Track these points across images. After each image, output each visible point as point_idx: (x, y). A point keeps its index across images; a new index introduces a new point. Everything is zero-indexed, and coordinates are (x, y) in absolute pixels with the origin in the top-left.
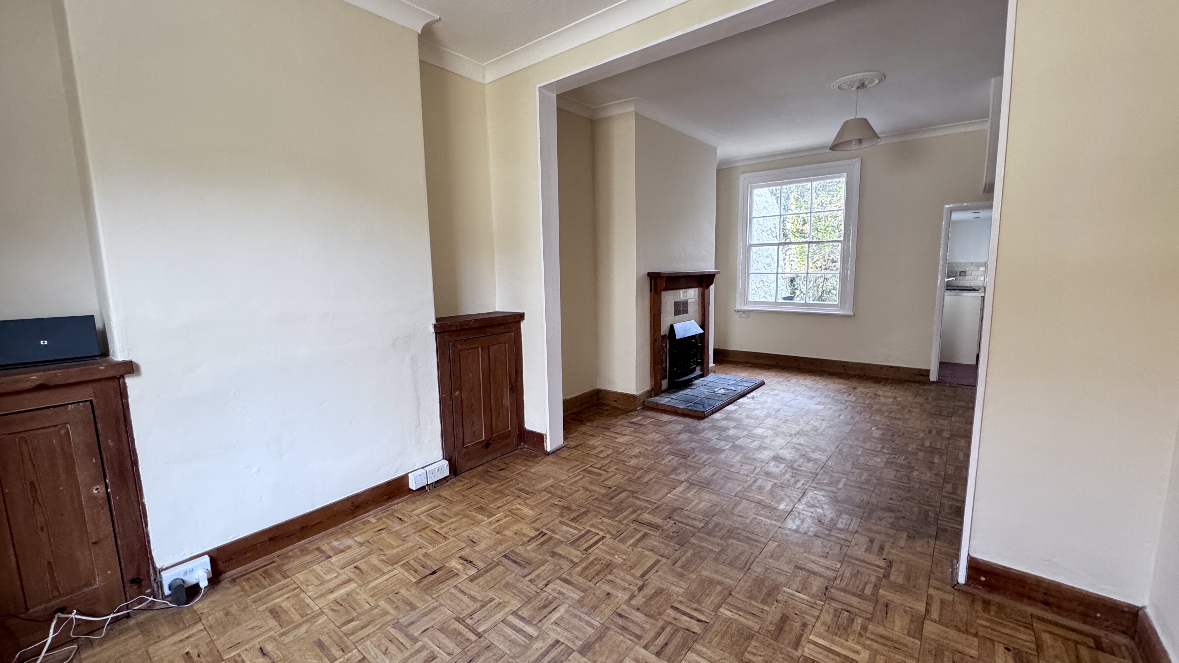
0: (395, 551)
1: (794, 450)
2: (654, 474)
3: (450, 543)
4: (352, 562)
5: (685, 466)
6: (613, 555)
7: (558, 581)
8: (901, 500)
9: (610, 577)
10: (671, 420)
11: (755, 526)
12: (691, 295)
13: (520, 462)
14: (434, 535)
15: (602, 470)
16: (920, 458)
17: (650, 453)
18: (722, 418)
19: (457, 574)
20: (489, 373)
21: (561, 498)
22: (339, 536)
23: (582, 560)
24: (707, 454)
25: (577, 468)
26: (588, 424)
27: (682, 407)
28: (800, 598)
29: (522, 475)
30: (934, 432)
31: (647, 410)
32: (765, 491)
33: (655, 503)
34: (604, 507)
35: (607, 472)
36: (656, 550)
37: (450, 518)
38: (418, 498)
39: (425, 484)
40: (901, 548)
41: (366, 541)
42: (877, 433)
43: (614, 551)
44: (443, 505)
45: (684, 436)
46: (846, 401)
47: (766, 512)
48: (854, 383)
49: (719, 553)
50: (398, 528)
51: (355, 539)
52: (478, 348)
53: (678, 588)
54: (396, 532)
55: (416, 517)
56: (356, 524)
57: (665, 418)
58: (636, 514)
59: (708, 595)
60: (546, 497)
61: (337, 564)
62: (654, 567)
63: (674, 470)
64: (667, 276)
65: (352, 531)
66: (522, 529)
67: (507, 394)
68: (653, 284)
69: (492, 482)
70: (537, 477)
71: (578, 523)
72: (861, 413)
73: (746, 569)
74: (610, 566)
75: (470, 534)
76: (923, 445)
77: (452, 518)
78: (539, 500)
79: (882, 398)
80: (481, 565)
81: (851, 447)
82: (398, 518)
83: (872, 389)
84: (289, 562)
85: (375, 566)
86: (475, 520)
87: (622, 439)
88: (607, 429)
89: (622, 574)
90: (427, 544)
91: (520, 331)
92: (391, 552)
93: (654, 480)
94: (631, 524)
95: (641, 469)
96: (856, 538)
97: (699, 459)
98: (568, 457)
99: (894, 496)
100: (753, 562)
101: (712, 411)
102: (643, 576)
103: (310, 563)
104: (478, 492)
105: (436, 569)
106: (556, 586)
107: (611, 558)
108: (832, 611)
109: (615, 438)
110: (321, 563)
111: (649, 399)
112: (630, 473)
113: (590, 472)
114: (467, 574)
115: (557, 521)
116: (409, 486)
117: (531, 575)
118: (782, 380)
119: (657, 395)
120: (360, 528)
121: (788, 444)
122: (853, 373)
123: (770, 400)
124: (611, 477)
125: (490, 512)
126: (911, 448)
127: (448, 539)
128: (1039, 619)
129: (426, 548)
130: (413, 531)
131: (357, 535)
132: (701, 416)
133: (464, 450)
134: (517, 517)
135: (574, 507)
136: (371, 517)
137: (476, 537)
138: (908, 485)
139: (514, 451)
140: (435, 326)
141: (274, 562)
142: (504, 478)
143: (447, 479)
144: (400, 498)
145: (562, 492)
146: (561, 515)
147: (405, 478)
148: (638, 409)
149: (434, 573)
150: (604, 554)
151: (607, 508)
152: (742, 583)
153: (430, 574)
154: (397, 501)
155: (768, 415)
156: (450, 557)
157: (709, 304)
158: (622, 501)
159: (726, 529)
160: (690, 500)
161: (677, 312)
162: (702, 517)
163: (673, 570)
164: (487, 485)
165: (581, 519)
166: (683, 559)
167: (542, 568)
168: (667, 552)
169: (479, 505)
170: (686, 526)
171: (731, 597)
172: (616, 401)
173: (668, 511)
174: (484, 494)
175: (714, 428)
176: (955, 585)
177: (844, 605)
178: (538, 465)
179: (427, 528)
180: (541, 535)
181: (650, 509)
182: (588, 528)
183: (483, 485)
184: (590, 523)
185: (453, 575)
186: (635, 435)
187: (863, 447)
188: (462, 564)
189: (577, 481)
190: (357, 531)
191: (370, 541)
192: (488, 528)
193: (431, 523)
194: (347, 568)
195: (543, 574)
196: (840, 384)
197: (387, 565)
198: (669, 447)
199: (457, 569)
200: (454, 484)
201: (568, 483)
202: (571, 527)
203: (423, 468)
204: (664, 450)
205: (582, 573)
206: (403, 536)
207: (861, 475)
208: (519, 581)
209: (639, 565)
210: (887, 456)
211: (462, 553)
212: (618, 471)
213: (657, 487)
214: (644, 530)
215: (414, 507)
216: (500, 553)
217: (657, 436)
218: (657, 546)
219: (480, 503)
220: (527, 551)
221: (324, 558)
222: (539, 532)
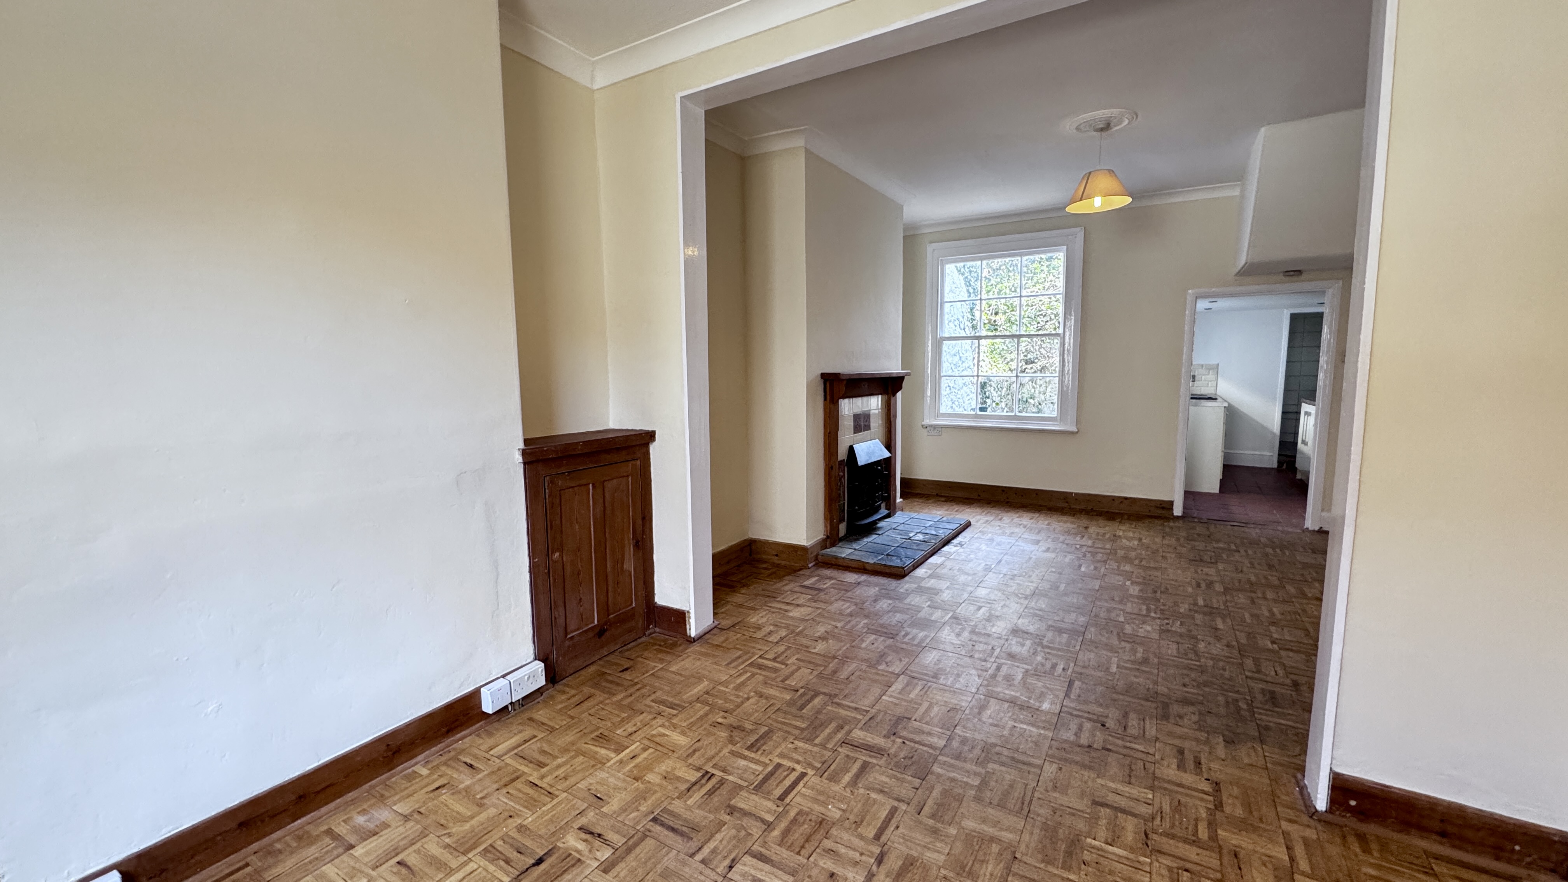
0: (467, 826)
1: (1038, 618)
2: (855, 665)
3: (559, 803)
4: (393, 854)
5: (897, 650)
6: (825, 804)
7: (747, 859)
8: (1198, 687)
9: (828, 844)
10: (859, 580)
11: (1018, 740)
12: (874, 404)
13: (650, 655)
14: (530, 791)
15: (778, 662)
16: (1198, 622)
17: (842, 632)
18: (928, 574)
19: (579, 860)
20: (603, 522)
21: (726, 712)
22: (365, 806)
23: (779, 817)
24: (923, 630)
25: (740, 660)
26: (743, 591)
27: (872, 562)
28: (1114, 854)
29: (658, 677)
30: (1203, 585)
31: (822, 567)
32: (1016, 682)
33: (867, 711)
34: (794, 723)
35: (787, 665)
36: (886, 790)
37: (555, 758)
38: (496, 725)
39: (506, 702)
40: (1223, 760)
41: (413, 811)
42: (1134, 590)
43: (823, 797)
44: (541, 735)
45: (884, 604)
46: (1081, 546)
47: (1027, 716)
48: (1084, 521)
49: (979, 788)
50: (468, 782)
51: (395, 808)
52: (589, 484)
53: (936, 854)
54: (467, 789)
55: (498, 761)
56: (394, 779)
57: (851, 577)
58: (843, 732)
59: (983, 861)
60: (701, 713)
61: (366, 860)
62: (890, 820)
63: (882, 656)
64: (848, 378)
65: (387, 794)
66: (674, 769)
67: (630, 551)
68: (828, 391)
69: (614, 691)
70: (682, 679)
71: (759, 753)
72: (1105, 562)
73: (1025, 812)
74: (824, 823)
75: (591, 784)
76: (1196, 604)
77: (557, 757)
78: (692, 717)
79: (1124, 541)
80: (617, 839)
81: (1109, 611)
82: (466, 763)
83: (1107, 528)
84: (275, 865)
85: (433, 857)
86: (596, 759)
87: (796, 613)
88: (772, 597)
89: (846, 836)
90: (521, 809)
91: (649, 459)
92: (461, 829)
93: (857, 673)
94: (840, 749)
95: (834, 657)
96: (1159, 750)
97: (913, 639)
98: (724, 645)
99: (1187, 680)
100: (1031, 800)
101: (913, 566)
102: (877, 837)
103: (316, 862)
104: (593, 710)
105: (542, 853)
106: (746, 869)
107: (822, 810)
108: (1165, 872)
109: (786, 611)
110: (336, 861)
111: (824, 552)
112: (817, 665)
113: (761, 667)
114: (596, 859)
115: (725, 751)
116: (481, 707)
117: (703, 850)
118: (992, 518)
119: (833, 545)
120: (403, 786)
121: (1026, 610)
122: (1078, 507)
123: (984, 547)
124: (792, 673)
125: (617, 743)
126: (1183, 608)
127: (557, 796)
128: (1437, 857)
129: (518, 816)
130: (496, 786)
131: (399, 801)
132: (899, 574)
133: (567, 643)
134: (666, 750)
135: (748, 726)
136: (420, 766)
137: (601, 789)
138: (1198, 663)
139: (640, 638)
140: (524, 453)
141: (247, 865)
142: (631, 683)
143: (541, 691)
144: (468, 728)
145: (726, 702)
146: (731, 741)
147: (474, 697)
148: (810, 565)
149: (540, 861)
150: (810, 804)
151: (798, 724)
152: (1026, 837)
153: (534, 865)
154: (463, 733)
155: (988, 569)
156: (564, 829)
157: (895, 416)
158: (819, 712)
159: (979, 747)
160: (916, 703)
161: (857, 429)
162: (940, 730)
163: (921, 823)
164: (606, 696)
165: (763, 745)
166: (930, 802)
167: (719, 836)
168: (904, 791)
169: (596, 734)
170: (921, 747)
171: (1016, 862)
172: (777, 555)
173: (888, 723)
174: (604, 713)
175: (921, 590)
176: (1313, 814)
177: (1178, 861)
178: (680, 658)
179: (518, 778)
180: (706, 778)
181: (863, 722)
182: (777, 760)
183: (600, 696)
184: (778, 751)
185: (573, 862)
186: (813, 604)
187: (1123, 610)
188: (585, 841)
189: (743, 684)
190: (396, 794)
191: (422, 810)
192: (619, 772)
193: (526, 770)
194: (384, 866)
195: (721, 848)
196: (1065, 522)
197: (457, 854)
198: (865, 621)
199: (579, 852)
200: (552, 697)
201: (732, 686)
202: (752, 760)
203: (504, 676)
204: (860, 626)
205: (782, 840)
206: (478, 797)
207: (1134, 651)
208: (684, 863)
209: (868, 818)
210: (1158, 621)
211: (583, 821)
212: (802, 664)
213: (864, 684)
214: (863, 757)
215: (490, 742)
216: (646, 816)
217: (845, 606)
218: (887, 783)
219: (599, 728)
220: (689, 808)
221: (341, 850)
222: (703, 772)
